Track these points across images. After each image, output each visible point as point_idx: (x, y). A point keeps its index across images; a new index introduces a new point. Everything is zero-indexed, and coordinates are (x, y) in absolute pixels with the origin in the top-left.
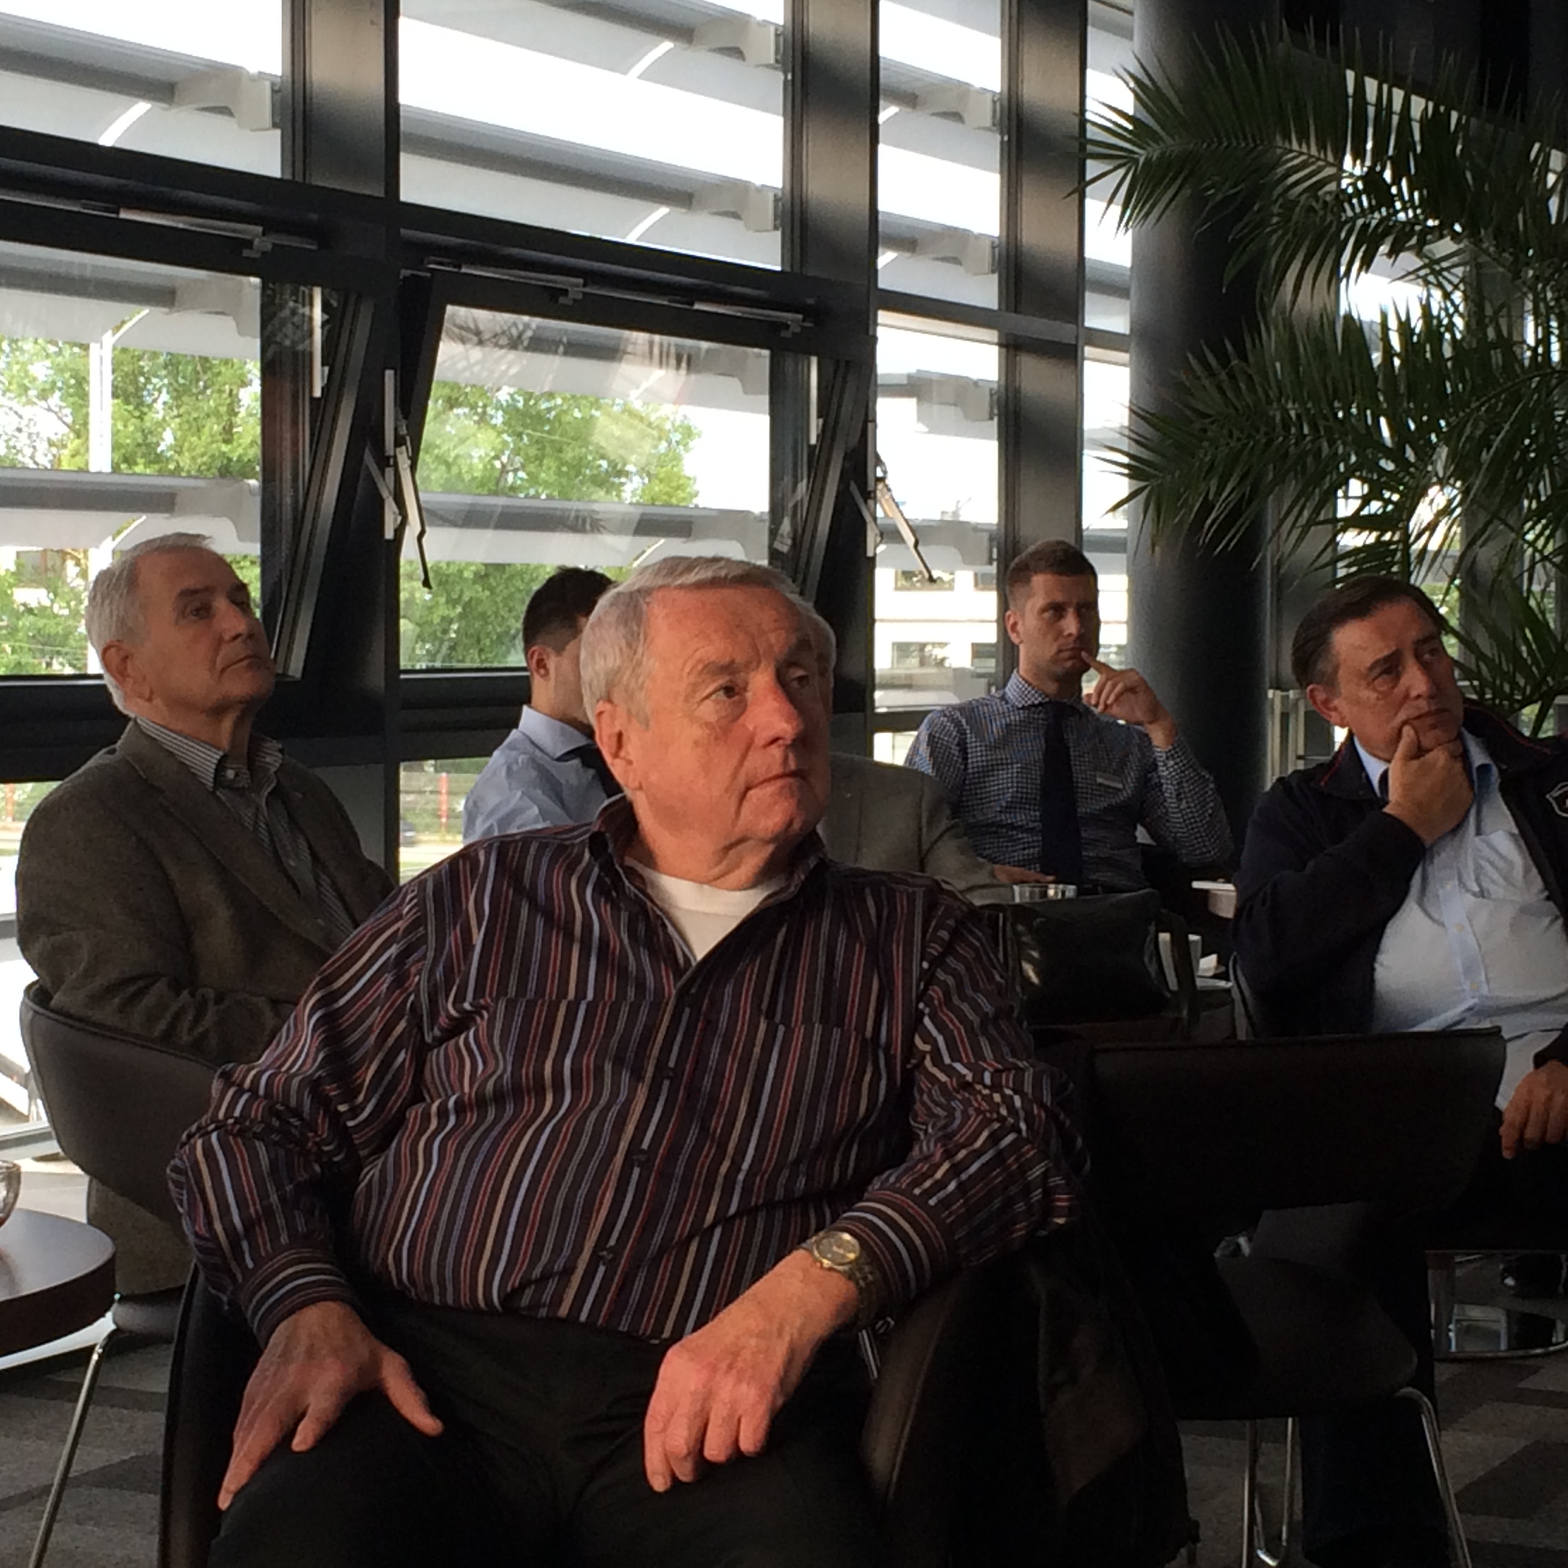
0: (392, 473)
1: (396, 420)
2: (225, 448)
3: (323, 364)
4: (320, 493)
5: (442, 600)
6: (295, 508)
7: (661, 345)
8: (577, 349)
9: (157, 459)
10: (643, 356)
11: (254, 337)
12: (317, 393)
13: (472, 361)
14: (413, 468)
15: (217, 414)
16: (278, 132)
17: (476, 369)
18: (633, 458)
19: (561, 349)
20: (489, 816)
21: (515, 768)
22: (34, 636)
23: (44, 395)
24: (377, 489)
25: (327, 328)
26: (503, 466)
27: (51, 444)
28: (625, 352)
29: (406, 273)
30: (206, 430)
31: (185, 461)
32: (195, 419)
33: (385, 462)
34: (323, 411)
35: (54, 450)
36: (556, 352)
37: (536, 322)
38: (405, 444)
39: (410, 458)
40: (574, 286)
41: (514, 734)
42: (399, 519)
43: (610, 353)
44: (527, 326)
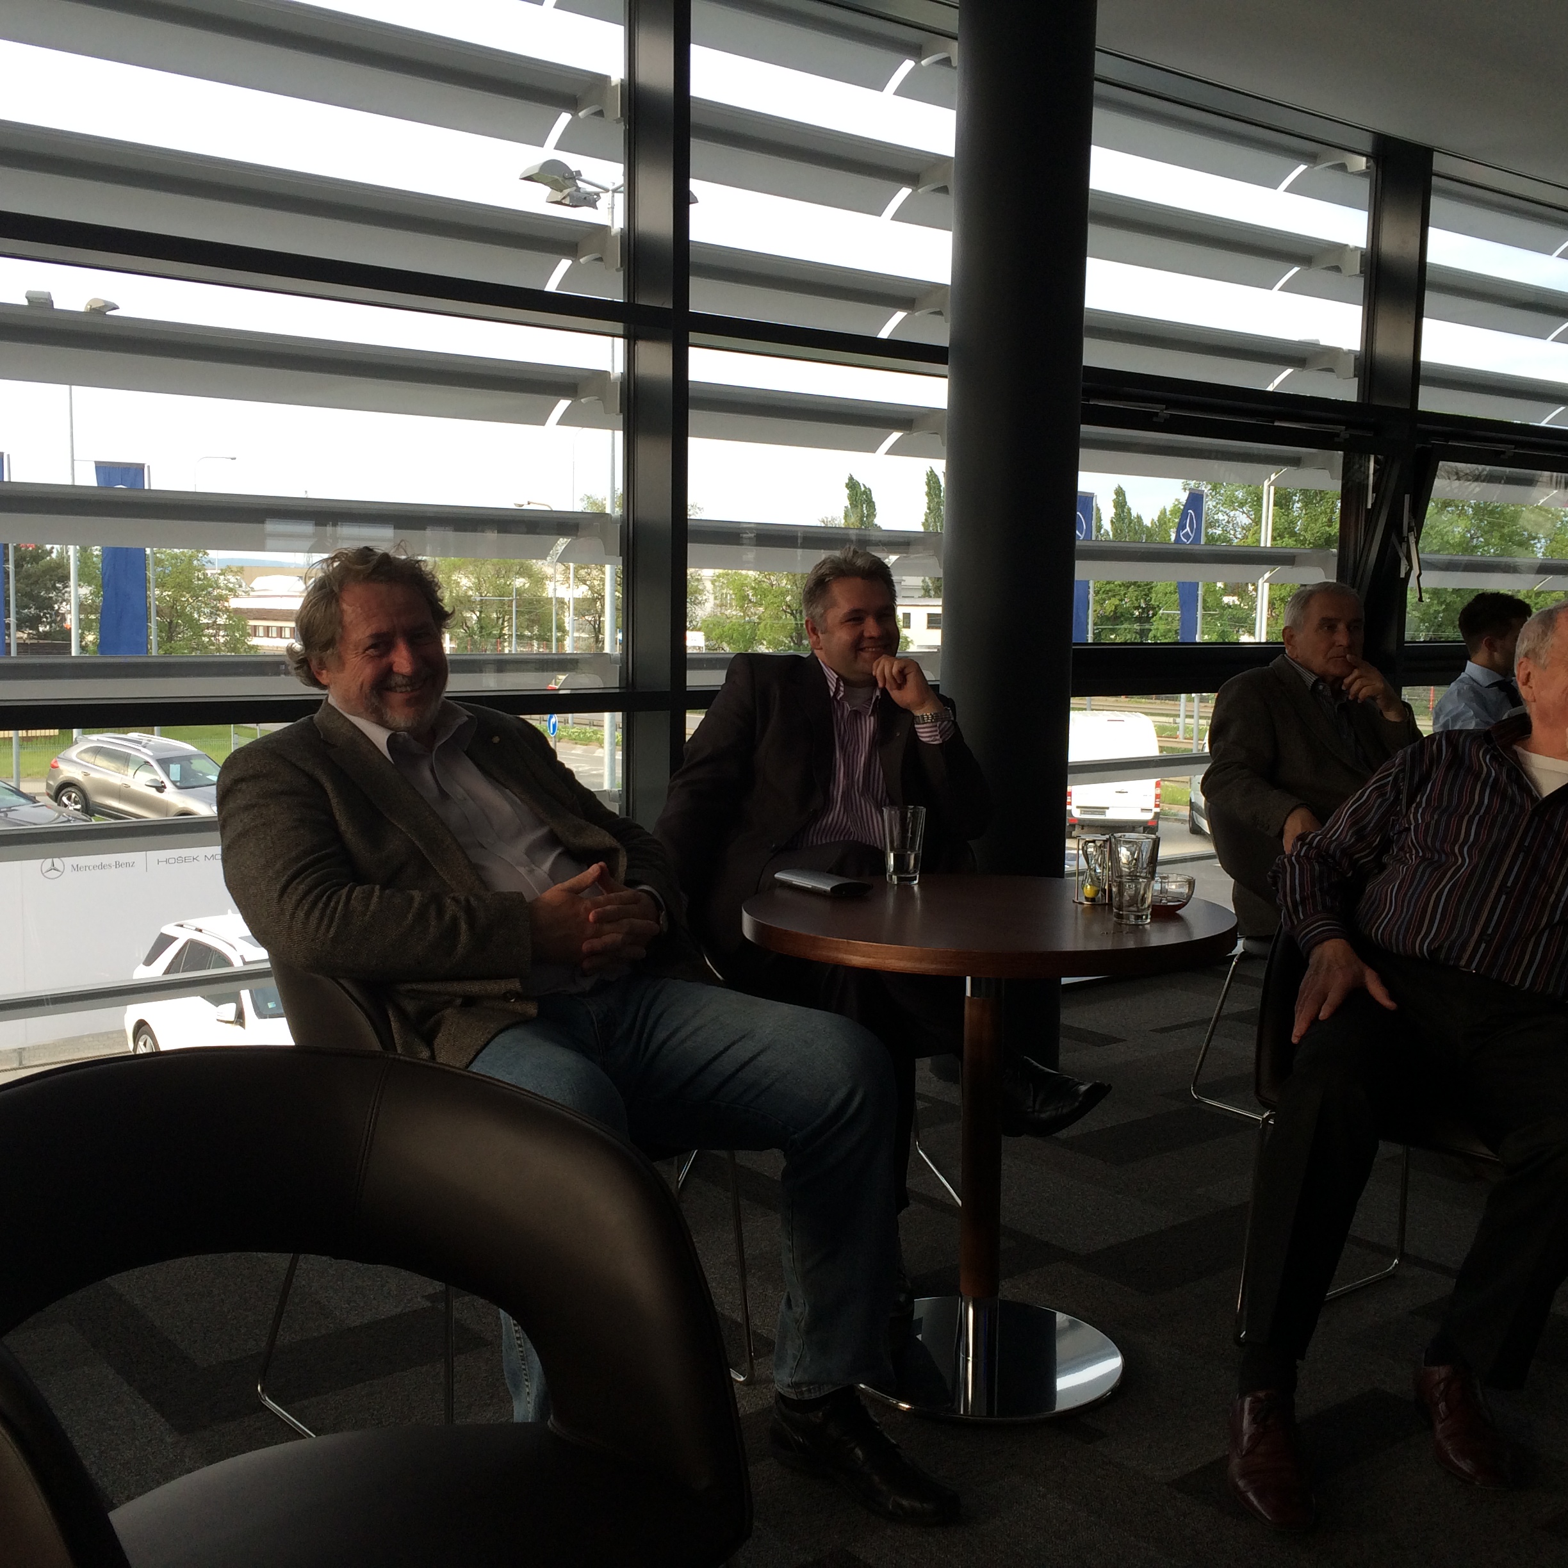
0: (1406, 546)
1: (1409, 518)
2: (1327, 529)
3: (1373, 492)
4: (1368, 556)
5: (1436, 602)
6: (1355, 562)
7: (1557, 477)
8: (1511, 481)
9: (1293, 534)
10: (1547, 483)
11: (1338, 479)
12: (1369, 506)
13: (1453, 487)
14: (1417, 543)
15: (1326, 513)
16: (1357, 379)
17: (1456, 491)
18: (1542, 531)
19: (1503, 482)
20: (1447, 715)
21: (1462, 691)
22: (1231, 618)
23: (1242, 505)
24: (1397, 553)
25: (1377, 474)
26: (1471, 536)
27: (1243, 528)
28: (1538, 481)
29: (1418, 446)
30: (1320, 521)
31: (1308, 536)
32: (1314, 516)
33: (1403, 540)
34: (1372, 515)
35: (1244, 531)
36: (1500, 483)
37: (1488, 468)
38: (1413, 531)
39: (1415, 538)
40: (1510, 449)
41: (1463, 675)
42: (1408, 568)
43: (1530, 482)
44: (1484, 470)
